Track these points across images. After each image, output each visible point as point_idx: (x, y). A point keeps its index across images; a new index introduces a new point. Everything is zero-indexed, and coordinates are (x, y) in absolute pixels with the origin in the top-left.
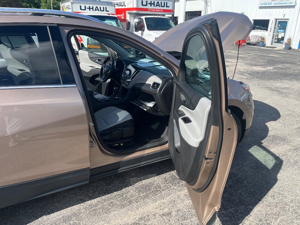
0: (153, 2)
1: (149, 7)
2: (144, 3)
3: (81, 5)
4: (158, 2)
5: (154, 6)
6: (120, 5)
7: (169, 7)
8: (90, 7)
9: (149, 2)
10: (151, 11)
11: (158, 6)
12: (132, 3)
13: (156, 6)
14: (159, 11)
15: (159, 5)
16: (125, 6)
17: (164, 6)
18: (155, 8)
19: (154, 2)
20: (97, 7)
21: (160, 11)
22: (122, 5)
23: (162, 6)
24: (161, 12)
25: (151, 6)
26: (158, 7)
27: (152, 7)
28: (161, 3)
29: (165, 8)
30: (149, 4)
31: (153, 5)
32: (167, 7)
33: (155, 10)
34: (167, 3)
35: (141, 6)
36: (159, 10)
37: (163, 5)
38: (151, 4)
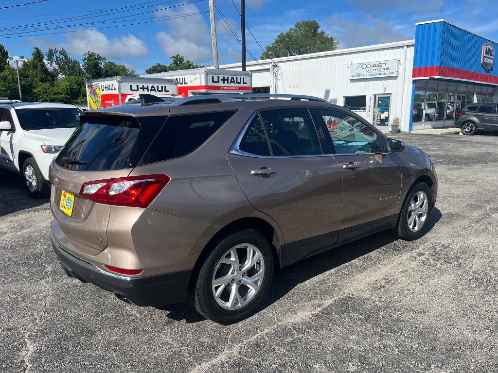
0: (226, 78)
1: (221, 84)
2: (216, 79)
3: (131, 84)
4: (232, 78)
5: (228, 83)
7: (246, 83)
8: (143, 86)
9: (221, 77)
10: (224, 89)
11: (233, 82)
12: (198, 80)
13: (230, 83)
14: (234, 89)
15: (234, 82)
16: (186, 83)
17: (240, 83)
18: (229, 85)
19: (228, 78)
20: (153, 86)
21: (235, 89)
22: (181, 82)
23: (238, 83)
24: (237, 90)
25: (224, 83)
26: (232, 84)
27: (226, 84)
28: (237, 78)
29: (242, 85)
30: (221, 80)
31: (226, 82)
32: (244, 83)
33: (229, 88)
34: (243, 78)
35: (211, 84)
36: (234, 88)
37: (239, 81)
38: (224, 80)
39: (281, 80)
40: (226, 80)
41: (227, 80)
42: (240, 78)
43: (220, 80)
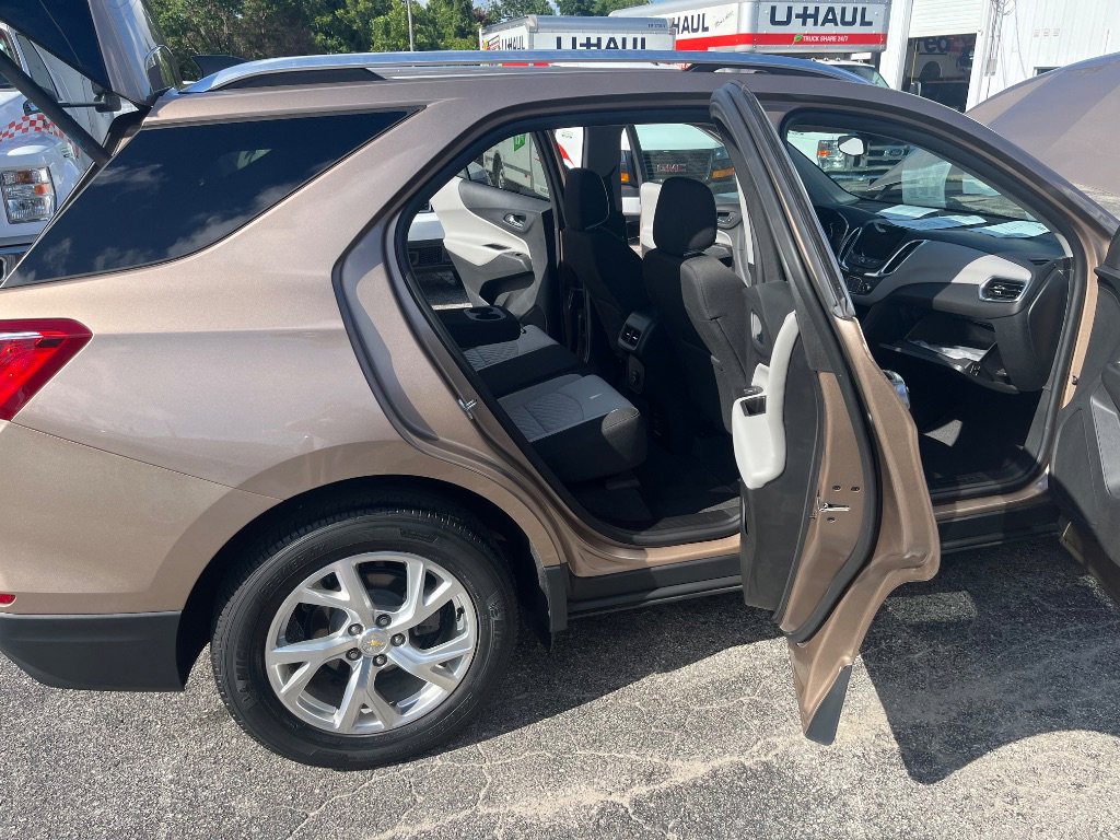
0: (811, 11)
1: (795, 27)
2: (781, 16)
3: (559, 35)
4: (831, 10)
5: (816, 23)
6: (684, 29)
7: (870, 24)
8: (588, 39)
9: (798, 9)
10: (802, 42)
11: (830, 21)
12: (734, 18)
13: (823, 24)
14: (832, 42)
15: (834, 21)
16: (705, 29)
17: (853, 23)
18: (820, 30)
19: (817, 9)
20: (612, 40)
21: (836, 43)
22: (695, 27)
23: (844, 23)
24: (841, 43)
25: (804, 23)
26: (830, 28)
27: (810, 28)
28: (844, 10)
29: (857, 29)
30: (798, 16)
31: (810, 21)
32: (864, 23)
33: (820, 40)
34: (864, 9)
35: (766, 28)
36: (834, 39)
37: (849, 18)
38: (804, 16)
39: (1013, 15)
40: (810, 16)
41: (815, 16)
42: (855, 10)
43: (793, 16)
